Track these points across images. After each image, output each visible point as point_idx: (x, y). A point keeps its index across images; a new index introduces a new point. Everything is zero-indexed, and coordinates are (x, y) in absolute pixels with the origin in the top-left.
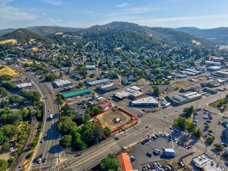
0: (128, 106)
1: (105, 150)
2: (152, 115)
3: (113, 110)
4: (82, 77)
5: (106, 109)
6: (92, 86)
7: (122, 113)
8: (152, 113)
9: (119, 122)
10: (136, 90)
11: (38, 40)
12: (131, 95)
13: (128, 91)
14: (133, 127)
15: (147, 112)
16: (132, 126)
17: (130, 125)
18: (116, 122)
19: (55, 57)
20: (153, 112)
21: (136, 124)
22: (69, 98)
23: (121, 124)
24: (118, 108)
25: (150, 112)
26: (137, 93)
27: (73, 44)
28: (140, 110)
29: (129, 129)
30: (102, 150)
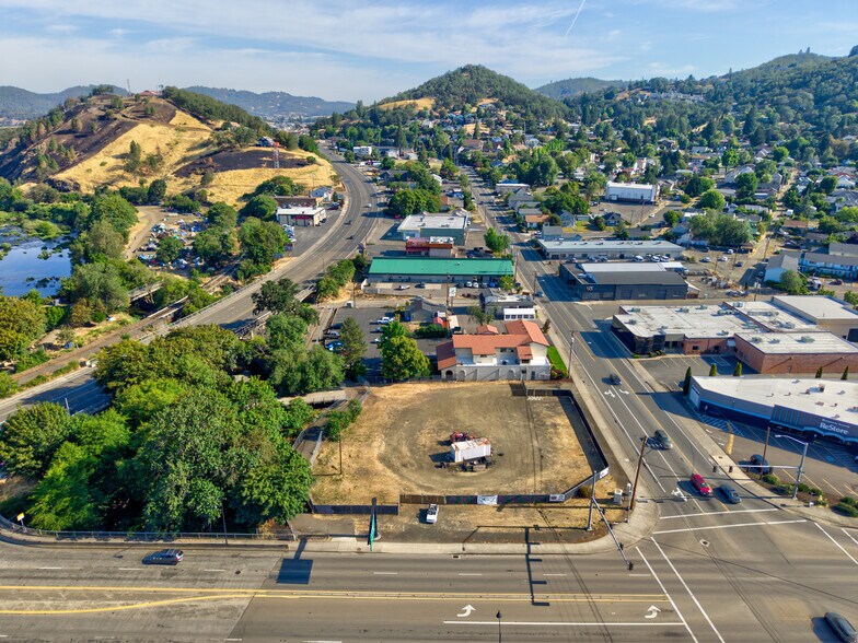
0: (656, 396)
1: (119, 606)
2: (809, 526)
3: (519, 391)
4: (545, 217)
5: (478, 364)
6: (555, 257)
7: (563, 421)
8: (822, 515)
9: (466, 466)
10: (810, 321)
11: (509, 101)
12: (735, 338)
13: (739, 315)
14: (521, 547)
15: (781, 492)
16: (527, 537)
17: (517, 519)
18: (443, 459)
19: (519, 153)
20: (836, 509)
21: (580, 533)
22: (390, 281)
23: (457, 486)
24: (564, 386)
25: (807, 493)
26: (803, 341)
27: (641, 123)
28: (721, 454)
29: (470, 547)
30: (100, 596)
